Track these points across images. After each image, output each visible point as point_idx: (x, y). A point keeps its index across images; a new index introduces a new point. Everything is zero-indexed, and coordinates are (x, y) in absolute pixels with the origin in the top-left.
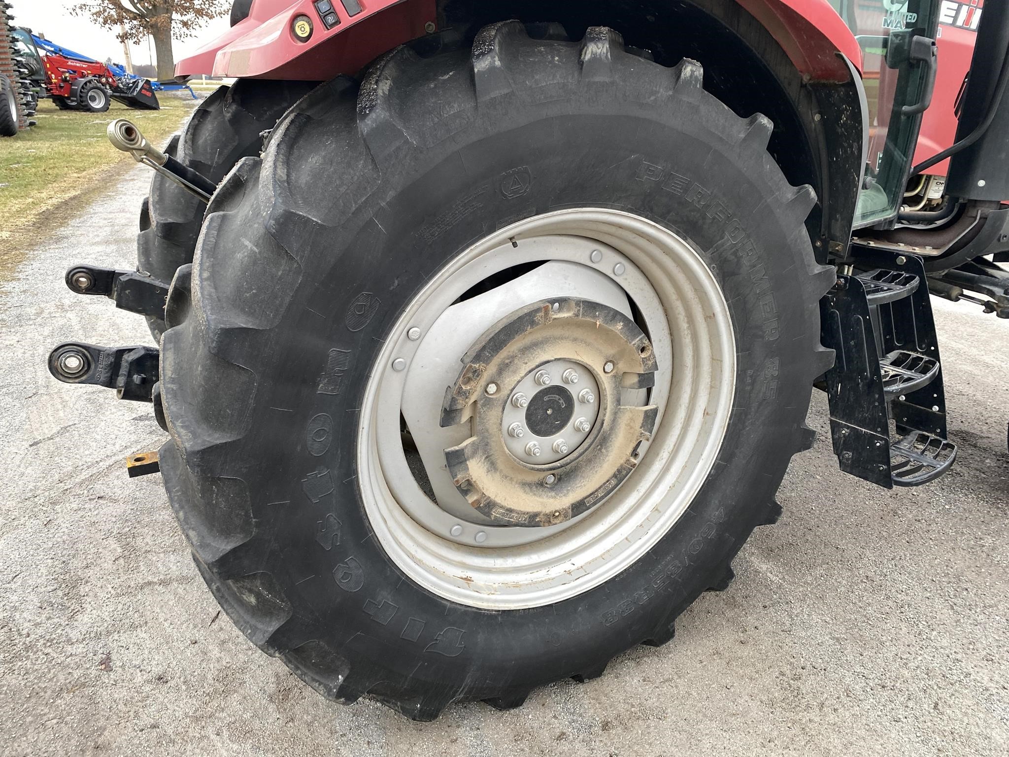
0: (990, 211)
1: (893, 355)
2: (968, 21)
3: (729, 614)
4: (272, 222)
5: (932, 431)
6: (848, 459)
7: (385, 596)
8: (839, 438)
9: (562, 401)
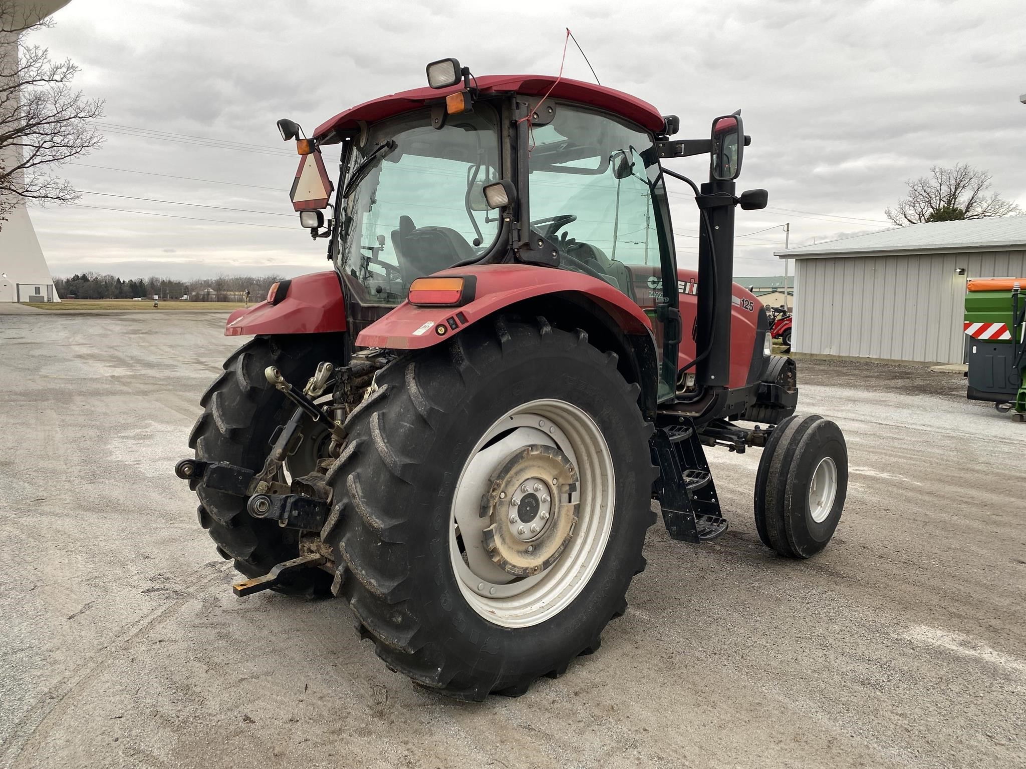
0: (720, 391)
1: (686, 472)
2: (691, 290)
3: (625, 637)
4: (425, 413)
5: (714, 514)
6: (674, 531)
7: (461, 616)
8: (668, 519)
9: (534, 502)
